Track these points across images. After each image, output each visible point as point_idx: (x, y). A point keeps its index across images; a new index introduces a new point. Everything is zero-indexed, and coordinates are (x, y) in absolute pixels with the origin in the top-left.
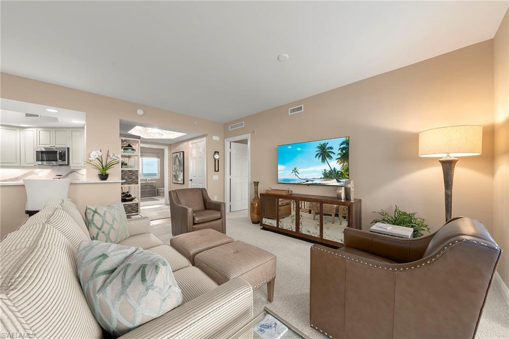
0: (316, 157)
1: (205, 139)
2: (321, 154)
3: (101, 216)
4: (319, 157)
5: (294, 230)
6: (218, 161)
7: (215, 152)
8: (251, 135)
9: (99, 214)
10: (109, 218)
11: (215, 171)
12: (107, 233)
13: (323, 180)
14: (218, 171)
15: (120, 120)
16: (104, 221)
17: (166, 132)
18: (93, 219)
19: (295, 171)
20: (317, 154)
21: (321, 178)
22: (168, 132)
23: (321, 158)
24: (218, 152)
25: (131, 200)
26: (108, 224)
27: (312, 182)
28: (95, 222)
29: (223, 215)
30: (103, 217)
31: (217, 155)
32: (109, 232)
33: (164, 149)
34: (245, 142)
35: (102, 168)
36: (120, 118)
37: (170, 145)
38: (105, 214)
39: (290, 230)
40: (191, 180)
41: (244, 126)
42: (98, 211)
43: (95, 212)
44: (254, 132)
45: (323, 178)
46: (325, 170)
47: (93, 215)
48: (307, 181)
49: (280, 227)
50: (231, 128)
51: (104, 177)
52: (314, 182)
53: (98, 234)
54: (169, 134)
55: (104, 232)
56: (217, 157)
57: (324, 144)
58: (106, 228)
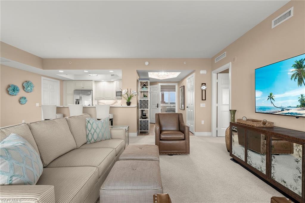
0: (291, 79)
1: (194, 74)
2: (298, 74)
3: (91, 124)
4: (295, 78)
5: (265, 173)
6: (205, 91)
7: (202, 84)
8: (232, 63)
9: (90, 123)
10: (95, 126)
11: (202, 100)
12: (93, 134)
13: (299, 108)
14: (205, 100)
15: (137, 70)
16: (92, 127)
17: (172, 74)
18: (87, 126)
19: (271, 97)
20: (293, 75)
21: (297, 107)
22: (173, 73)
23: (297, 80)
24: (205, 84)
25: (146, 118)
26: (94, 129)
27: (287, 112)
28: (88, 127)
29: (187, 137)
30: (92, 125)
31: (204, 86)
32: (94, 133)
33: (175, 86)
34: (227, 71)
35: (128, 98)
36: (137, 69)
37: (179, 82)
38: (93, 123)
39: (260, 170)
40: (187, 107)
41: (226, 56)
42: (90, 122)
43: (89, 122)
44: (234, 59)
45: (300, 107)
46: (302, 95)
47: (88, 123)
48: (282, 110)
49: (248, 163)
50: (216, 61)
51: (129, 104)
52: (290, 111)
53: (89, 134)
54: (174, 74)
55: (91, 133)
56: (204, 88)
57: (300, 61)
58: (93, 131)
